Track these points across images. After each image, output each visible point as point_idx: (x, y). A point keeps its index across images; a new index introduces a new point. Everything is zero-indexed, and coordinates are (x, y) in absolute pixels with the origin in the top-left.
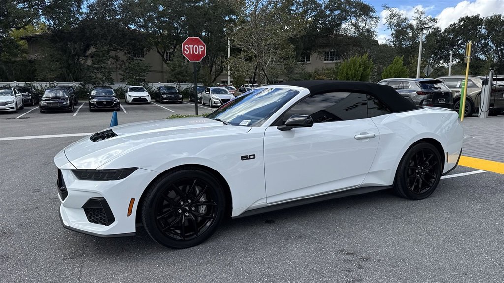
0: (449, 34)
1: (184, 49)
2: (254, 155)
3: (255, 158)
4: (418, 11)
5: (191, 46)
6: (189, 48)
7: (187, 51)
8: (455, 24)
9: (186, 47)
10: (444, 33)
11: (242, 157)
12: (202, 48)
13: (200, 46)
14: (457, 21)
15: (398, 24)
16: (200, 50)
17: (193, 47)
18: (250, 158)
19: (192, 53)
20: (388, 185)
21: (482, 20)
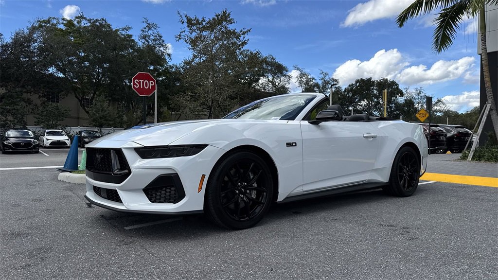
0: (348, 93)
1: (134, 84)
2: (296, 143)
3: (296, 145)
4: (323, 73)
5: (141, 81)
6: (139, 83)
7: (137, 86)
8: (352, 85)
9: (137, 82)
10: (344, 92)
11: (287, 144)
12: (152, 83)
13: (150, 82)
14: (354, 83)
15: (307, 83)
16: (151, 85)
17: (143, 82)
18: (292, 146)
19: (142, 87)
20: (386, 182)
21: (373, 82)
